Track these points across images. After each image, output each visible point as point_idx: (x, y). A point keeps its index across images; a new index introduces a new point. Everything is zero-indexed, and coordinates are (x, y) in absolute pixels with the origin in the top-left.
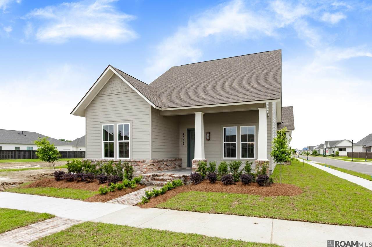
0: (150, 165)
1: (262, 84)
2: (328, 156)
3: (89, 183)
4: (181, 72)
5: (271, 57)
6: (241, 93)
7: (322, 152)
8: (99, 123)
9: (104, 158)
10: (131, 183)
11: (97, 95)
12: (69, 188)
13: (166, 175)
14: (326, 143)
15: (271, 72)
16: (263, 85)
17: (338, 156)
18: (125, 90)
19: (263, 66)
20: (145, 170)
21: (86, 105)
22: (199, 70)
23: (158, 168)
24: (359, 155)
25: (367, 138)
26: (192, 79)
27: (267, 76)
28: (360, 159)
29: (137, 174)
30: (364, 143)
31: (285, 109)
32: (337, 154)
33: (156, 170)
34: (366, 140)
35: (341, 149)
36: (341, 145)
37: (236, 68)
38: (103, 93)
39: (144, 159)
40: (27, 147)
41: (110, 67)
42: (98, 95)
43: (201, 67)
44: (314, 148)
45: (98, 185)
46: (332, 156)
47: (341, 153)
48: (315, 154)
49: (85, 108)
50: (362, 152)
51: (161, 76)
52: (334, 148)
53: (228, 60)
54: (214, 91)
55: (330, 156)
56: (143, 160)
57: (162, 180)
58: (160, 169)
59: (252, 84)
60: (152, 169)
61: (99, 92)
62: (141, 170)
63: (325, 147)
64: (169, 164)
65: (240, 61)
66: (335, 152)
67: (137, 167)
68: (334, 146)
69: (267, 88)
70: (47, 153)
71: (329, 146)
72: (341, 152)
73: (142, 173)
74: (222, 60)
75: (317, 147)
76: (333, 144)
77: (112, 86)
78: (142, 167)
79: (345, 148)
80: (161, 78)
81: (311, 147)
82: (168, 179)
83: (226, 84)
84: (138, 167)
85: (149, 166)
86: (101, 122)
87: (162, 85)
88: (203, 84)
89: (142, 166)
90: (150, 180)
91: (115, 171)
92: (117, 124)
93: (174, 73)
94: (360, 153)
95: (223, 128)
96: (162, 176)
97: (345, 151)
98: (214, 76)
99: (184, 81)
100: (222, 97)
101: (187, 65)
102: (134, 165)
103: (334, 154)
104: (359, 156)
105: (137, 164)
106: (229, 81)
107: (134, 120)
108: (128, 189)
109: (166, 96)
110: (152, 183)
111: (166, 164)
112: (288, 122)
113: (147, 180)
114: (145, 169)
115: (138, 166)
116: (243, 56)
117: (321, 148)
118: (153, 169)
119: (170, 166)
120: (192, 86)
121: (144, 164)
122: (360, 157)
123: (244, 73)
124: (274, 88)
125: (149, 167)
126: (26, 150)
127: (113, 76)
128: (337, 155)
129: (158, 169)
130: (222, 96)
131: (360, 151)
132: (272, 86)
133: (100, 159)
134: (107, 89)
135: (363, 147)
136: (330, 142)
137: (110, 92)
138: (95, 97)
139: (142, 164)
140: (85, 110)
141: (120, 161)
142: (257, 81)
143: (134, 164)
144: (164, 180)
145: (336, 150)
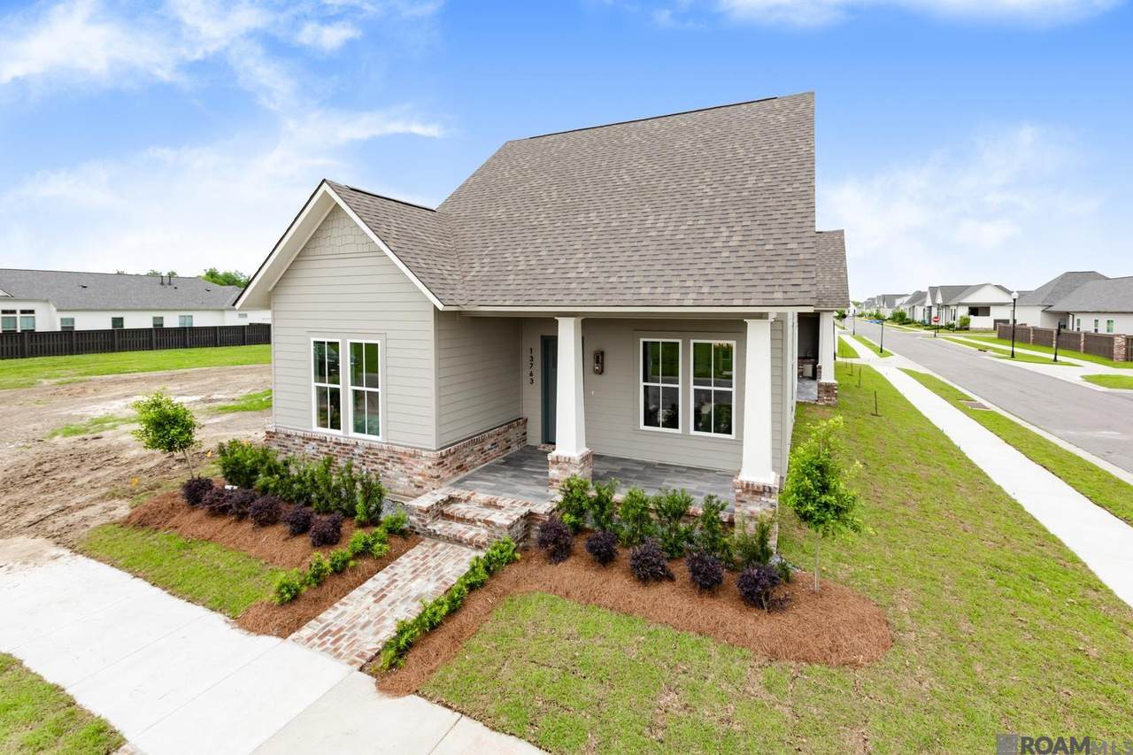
0: (434, 465)
1: (758, 233)
2: (938, 328)
3: (267, 525)
4: (528, 162)
5: (783, 119)
6: (691, 267)
7: (919, 315)
8: (303, 332)
9: (316, 429)
10: (374, 542)
11: (298, 256)
13: (475, 502)
14: (933, 290)
15: (784, 185)
16: (761, 237)
17: (967, 329)
18: (366, 248)
19: (759, 159)
20: (420, 478)
21: (272, 283)
22: (576, 160)
23: (457, 468)
24: (1032, 335)
25: (1058, 285)
26: (554, 194)
27: (771, 202)
28: (1033, 347)
29: (398, 487)
30: (1046, 299)
31: (821, 240)
32: (965, 324)
33: (451, 475)
34: (1052, 292)
35: (975, 311)
36: (976, 299)
37: (678, 159)
38: (312, 250)
39: (418, 447)
40: (181, 316)
41: (325, 187)
42: (301, 256)
43: (583, 146)
44: (898, 302)
45: (288, 538)
46: (948, 329)
47: (976, 322)
48: (901, 319)
49: (270, 290)
50: (1039, 327)
51: (473, 176)
52: (955, 307)
53: (657, 124)
54: (615, 248)
55: (942, 327)
56: (415, 451)
57: (462, 520)
58: (462, 470)
59: (725, 232)
60: (438, 477)
61: (301, 248)
62: (409, 477)
63: (929, 302)
64: (489, 446)
65: (692, 131)
66: (958, 318)
67: (398, 466)
68: (955, 301)
69: (774, 253)
71: (939, 300)
72: (976, 317)
73: (413, 485)
74: (640, 124)
75: (906, 299)
76: (952, 294)
77: (334, 233)
78: (411, 469)
79: (989, 308)
80: (474, 183)
81: (888, 300)
83: (649, 223)
84: (403, 467)
85: (430, 468)
86: (308, 330)
87: (474, 209)
88: (581, 217)
89: (412, 465)
90: (428, 521)
91: (337, 488)
92: (349, 342)
93: (510, 163)
94: (1036, 331)
95: (642, 340)
96: (466, 502)
97: (989, 315)
98: (616, 186)
99: (533, 199)
100: (635, 279)
101: (545, 139)
102: (391, 460)
103: (955, 322)
104: (1032, 339)
105: (400, 459)
106: (657, 210)
108: (364, 564)
109: (480, 257)
110: (434, 531)
111: (480, 450)
112: (831, 282)
113: (423, 521)
114: (420, 475)
115: (403, 463)
116: (700, 114)
117: (917, 303)
118: (442, 476)
119: (490, 451)
120: (552, 222)
121: (417, 462)
122: (1034, 342)
123: (702, 181)
124: (793, 257)
125: (431, 472)
126: (178, 326)
127: (334, 207)
128: (965, 327)
129: (455, 471)
130: (635, 274)
131: (1034, 325)
132: (789, 246)
133: (306, 431)
134: (322, 242)
135: (1043, 311)
136: (943, 288)
137: (329, 251)
138: (294, 261)
139: (411, 461)
140: (270, 292)
141: (354, 447)
142: (739, 219)
143: (392, 457)
144: (468, 520)
145: (963, 312)
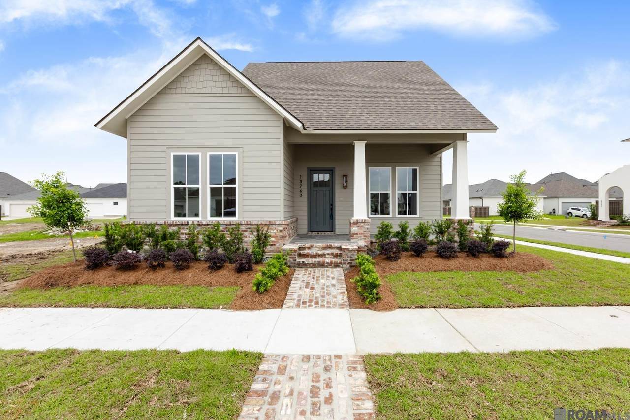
0: (284, 229)
8: (164, 148)
9: (173, 218)
11: (158, 93)
12: (142, 284)
13: (316, 247)
18: (226, 90)
20: (273, 239)
21: (131, 111)
33: (288, 240)
38: (172, 91)
39: (271, 220)
41: (199, 42)
42: (163, 94)
49: (127, 118)
56: (270, 222)
67: (254, 233)
70: (65, 208)
77: (196, 79)
82: (328, 254)
85: (281, 231)
86: (167, 147)
92: (209, 154)
95: (370, 168)
96: (309, 248)
105: (254, 228)
107: (246, 148)
110: (303, 262)
114: (273, 237)
121: (271, 229)
125: (281, 234)
127: (198, 60)
133: (166, 220)
134: (183, 84)
137: (190, 91)
138: (153, 97)
139: (266, 229)
140: (127, 120)
141: (218, 224)
